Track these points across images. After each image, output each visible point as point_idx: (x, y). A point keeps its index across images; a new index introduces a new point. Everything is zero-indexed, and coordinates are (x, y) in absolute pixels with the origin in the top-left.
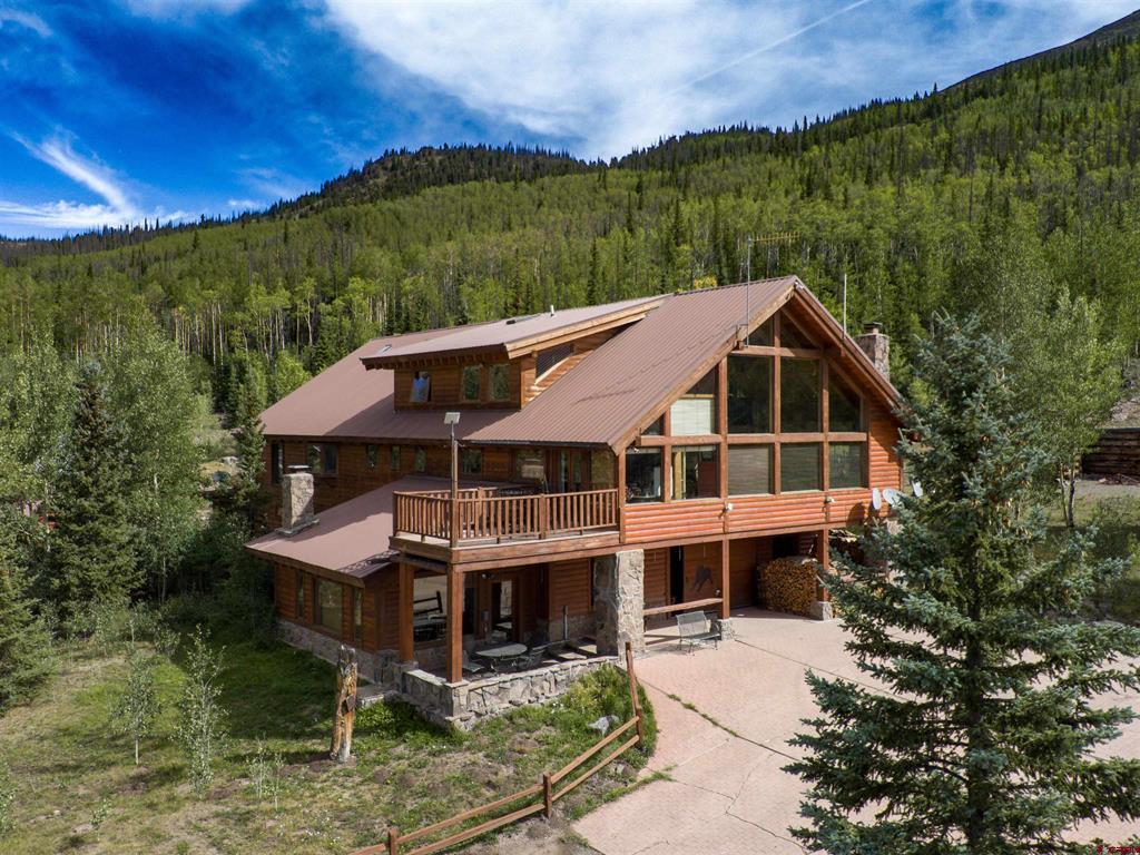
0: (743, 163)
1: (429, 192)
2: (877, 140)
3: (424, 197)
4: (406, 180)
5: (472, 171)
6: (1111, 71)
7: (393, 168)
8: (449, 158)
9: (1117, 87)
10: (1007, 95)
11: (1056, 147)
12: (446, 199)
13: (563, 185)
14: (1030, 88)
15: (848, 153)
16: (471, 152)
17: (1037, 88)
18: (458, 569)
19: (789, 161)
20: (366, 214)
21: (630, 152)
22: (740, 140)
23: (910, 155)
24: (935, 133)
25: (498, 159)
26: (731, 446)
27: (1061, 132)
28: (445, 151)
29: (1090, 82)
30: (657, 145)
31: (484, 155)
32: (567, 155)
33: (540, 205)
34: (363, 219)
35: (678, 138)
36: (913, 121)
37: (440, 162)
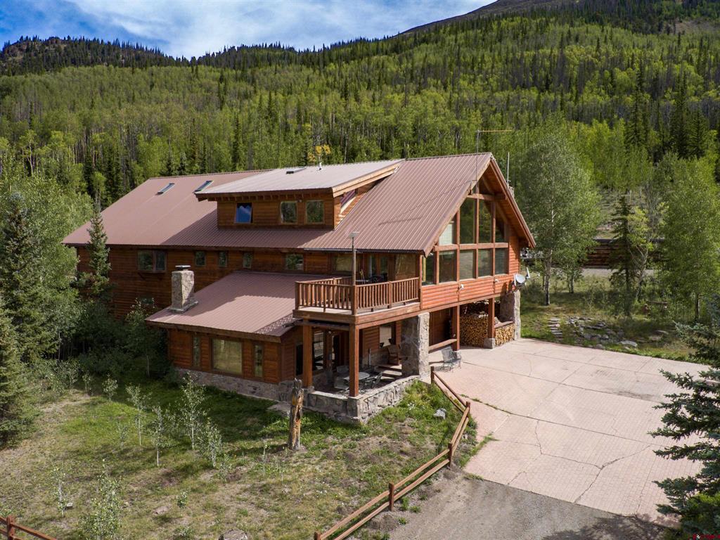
0: (288, 69)
1: (68, 70)
2: (369, 64)
3: (64, 74)
4: (38, 59)
5: (89, 57)
6: (494, 34)
7: (28, 50)
8: (72, 47)
9: (498, 44)
10: (439, 43)
11: (472, 77)
12: (82, 76)
13: (167, 73)
14: (452, 40)
15: (352, 70)
16: (88, 44)
17: (456, 40)
18: (358, 328)
19: (317, 71)
20: (23, 84)
21: (205, 55)
22: (277, 53)
23: (388, 75)
24: (400, 62)
25: (109, 50)
26: (462, 251)
27: (472, 68)
28: (68, 41)
29: (483, 40)
30: (223, 51)
31: (98, 47)
32: (159, 52)
33: (152, 86)
34: (21, 87)
35: (236, 48)
36: (386, 54)
37: (65, 49)
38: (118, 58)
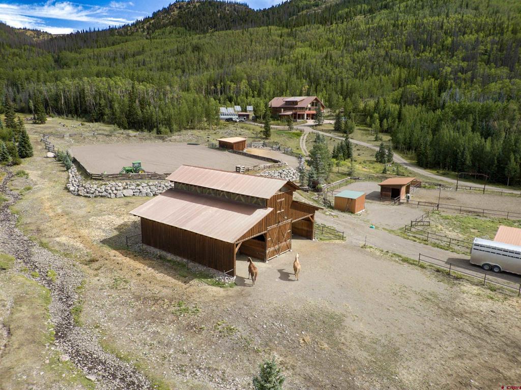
4: (186, 13)
5: (211, 10)
7: (180, 8)
8: (202, 5)
16: (210, 3)
25: (221, 5)
31: (215, 4)
37: (199, 6)
38: (225, 10)
